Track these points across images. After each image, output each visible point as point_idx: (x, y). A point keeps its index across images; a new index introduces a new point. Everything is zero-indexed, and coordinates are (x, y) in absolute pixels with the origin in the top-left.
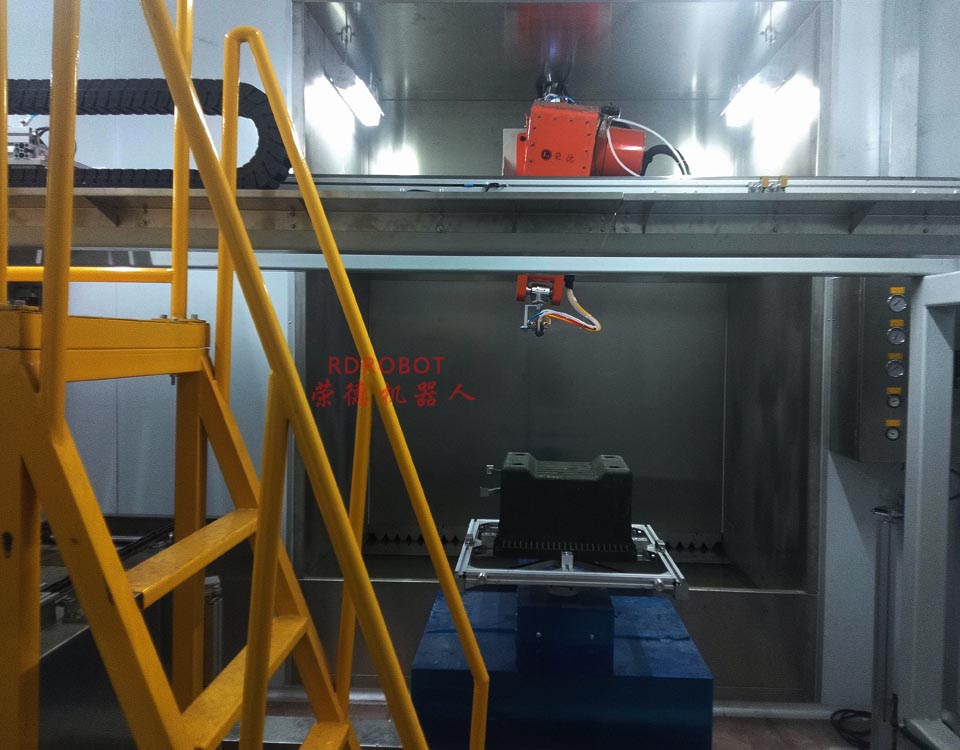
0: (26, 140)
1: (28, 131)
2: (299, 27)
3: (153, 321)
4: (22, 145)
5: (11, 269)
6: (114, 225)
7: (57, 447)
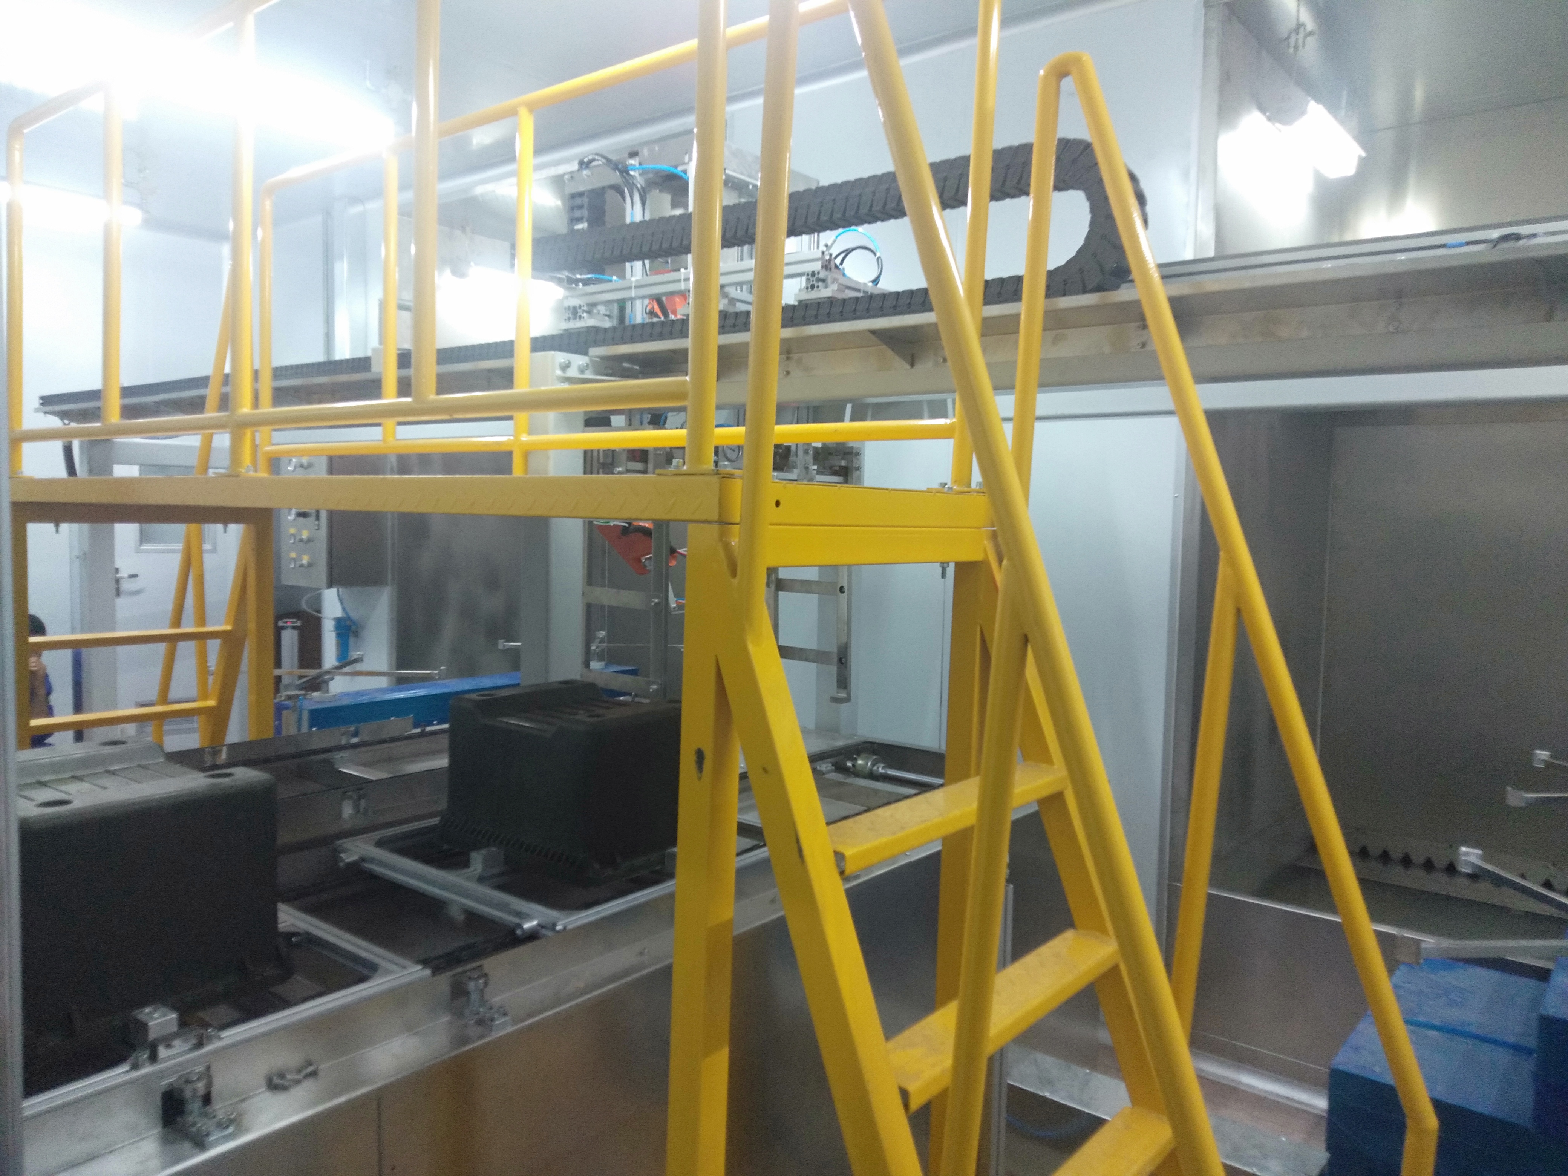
0: (817, 266)
1: (820, 255)
2: (1214, 43)
3: (929, 491)
4: (813, 274)
5: (779, 428)
6: (908, 366)
7: (751, 647)
